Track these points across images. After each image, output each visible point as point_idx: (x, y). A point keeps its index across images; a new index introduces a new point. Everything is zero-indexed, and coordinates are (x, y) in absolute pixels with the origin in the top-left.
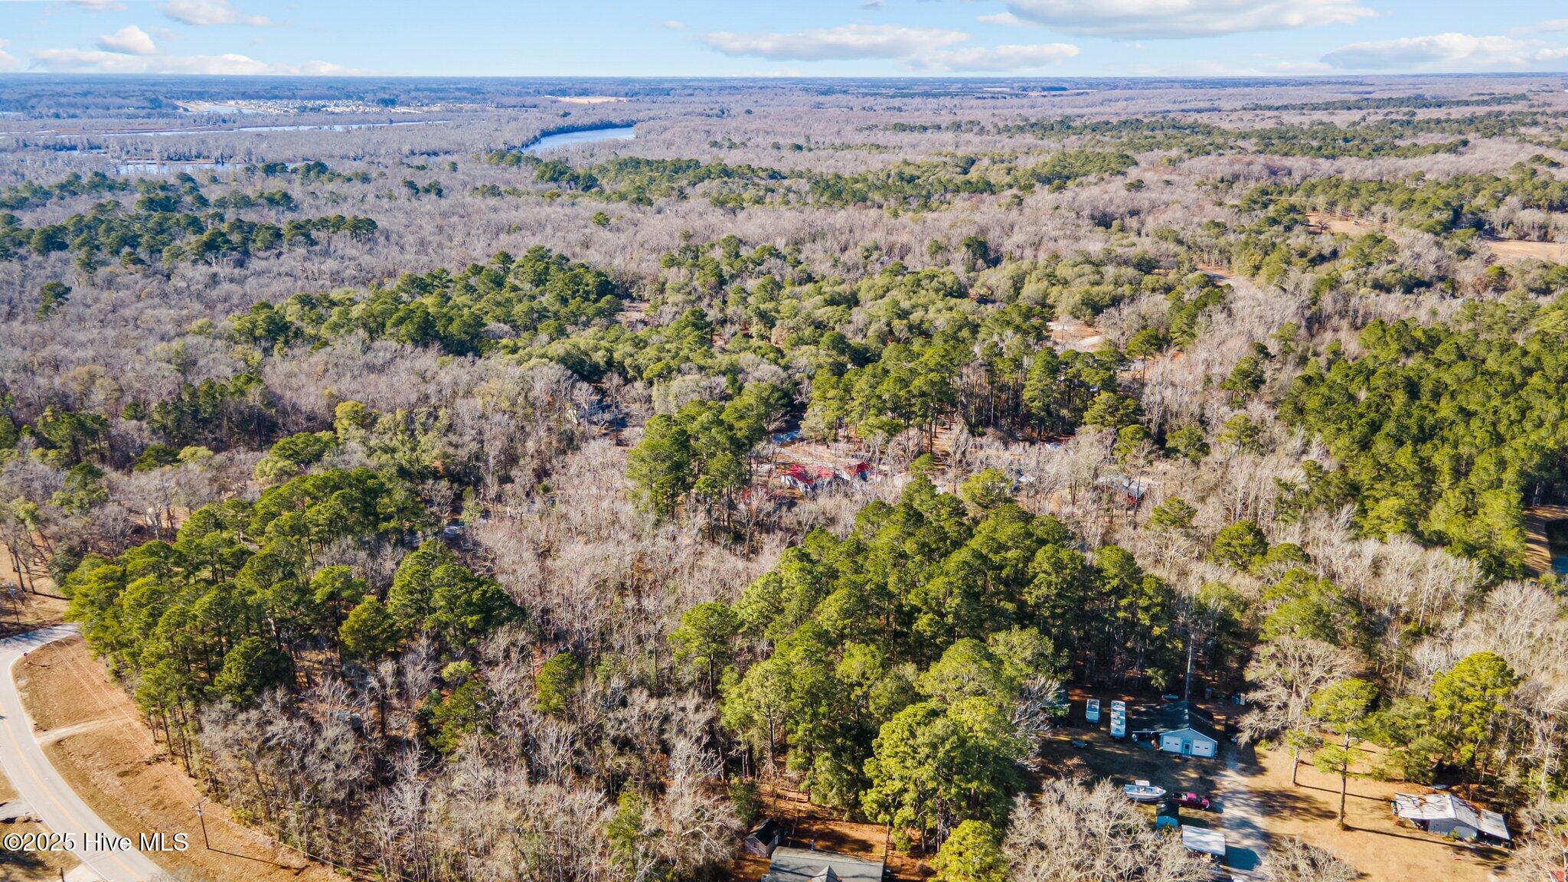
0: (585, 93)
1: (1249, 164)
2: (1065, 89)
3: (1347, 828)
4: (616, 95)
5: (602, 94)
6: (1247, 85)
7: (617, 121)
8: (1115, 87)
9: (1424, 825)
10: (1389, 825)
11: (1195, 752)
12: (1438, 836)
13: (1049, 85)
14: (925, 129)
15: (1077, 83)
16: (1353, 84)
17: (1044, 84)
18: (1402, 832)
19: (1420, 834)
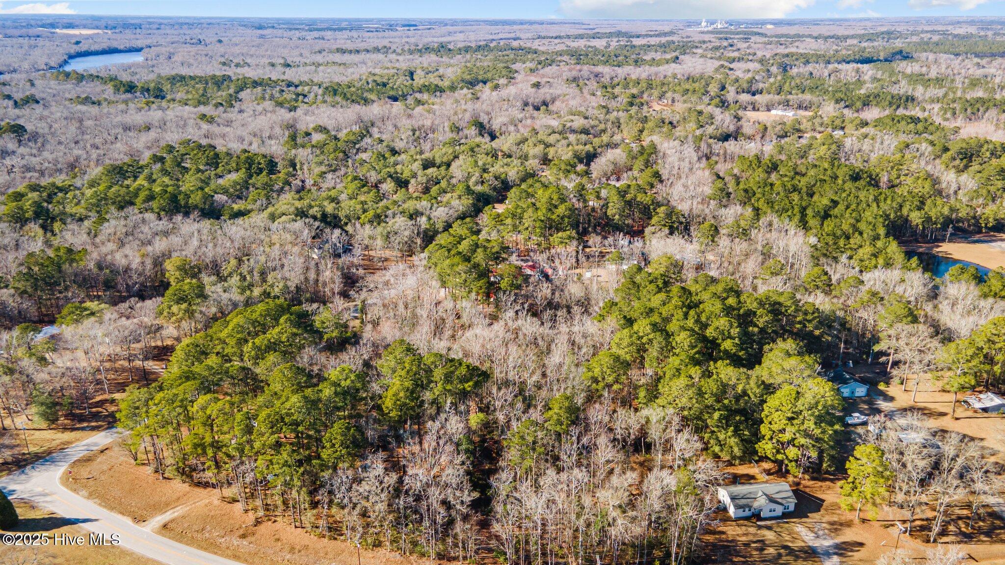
0: (70, 26)
1: (580, 71)
2: (416, 26)
3: (957, 419)
4: (97, 28)
5: (85, 27)
6: (522, 24)
7: (122, 47)
8: (446, 25)
9: (985, 410)
10: (970, 413)
11: (857, 394)
12: (994, 414)
13: (407, 23)
14: (358, 52)
15: (422, 22)
16: (579, 23)
17: (403, 23)
18: (978, 415)
19: (986, 415)
